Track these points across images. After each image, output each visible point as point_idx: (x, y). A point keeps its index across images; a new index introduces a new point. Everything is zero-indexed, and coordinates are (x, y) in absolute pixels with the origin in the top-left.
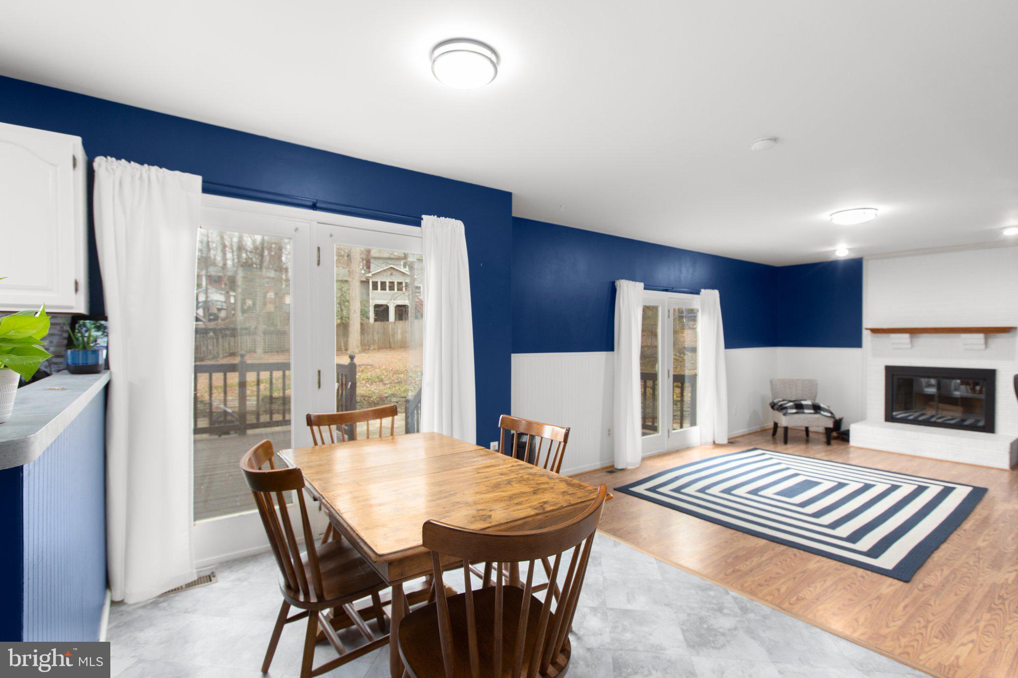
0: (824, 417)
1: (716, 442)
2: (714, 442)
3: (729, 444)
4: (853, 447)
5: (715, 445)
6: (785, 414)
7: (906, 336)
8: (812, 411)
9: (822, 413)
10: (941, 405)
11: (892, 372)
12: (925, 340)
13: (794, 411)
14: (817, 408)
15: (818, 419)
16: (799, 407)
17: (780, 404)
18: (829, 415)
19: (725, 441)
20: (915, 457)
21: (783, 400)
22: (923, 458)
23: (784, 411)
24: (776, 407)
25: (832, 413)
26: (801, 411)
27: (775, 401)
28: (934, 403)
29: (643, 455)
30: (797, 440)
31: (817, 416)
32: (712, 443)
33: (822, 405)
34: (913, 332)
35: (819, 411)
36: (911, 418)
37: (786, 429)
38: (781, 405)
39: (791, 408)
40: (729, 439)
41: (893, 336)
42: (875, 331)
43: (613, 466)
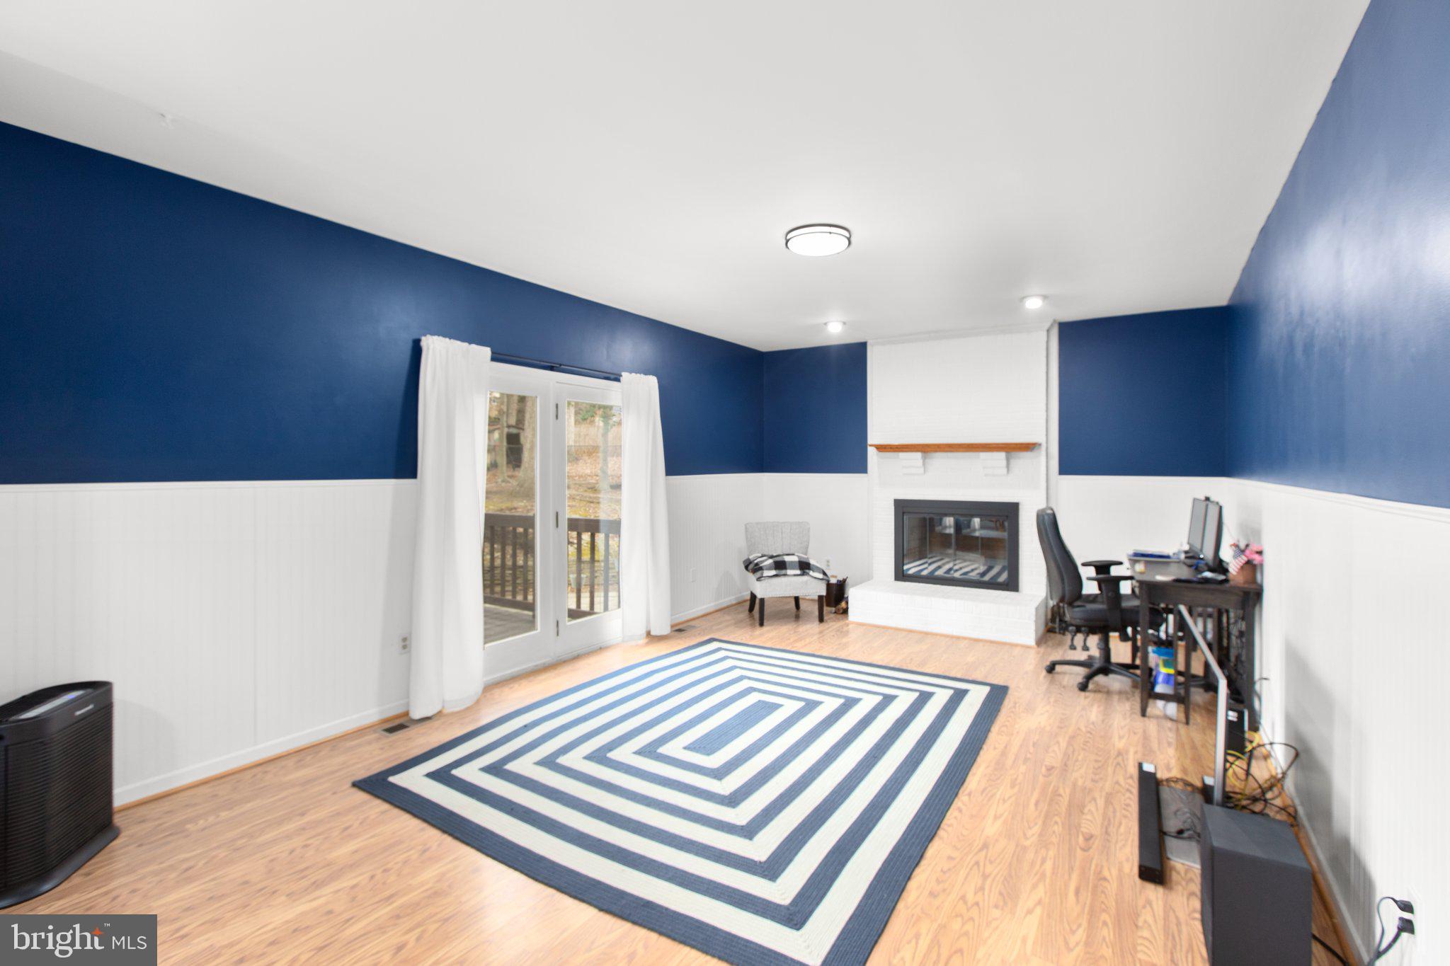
0: (813, 579)
1: (653, 633)
2: (648, 634)
3: (676, 633)
4: (853, 623)
5: (651, 638)
6: (759, 579)
7: (918, 455)
8: (798, 572)
9: (811, 573)
10: (960, 553)
11: (902, 508)
12: (940, 461)
13: (773, 572)
14: (804, 567)
15: (806, 583)
16: (780, 565)
17: (756, 562)
18: (821, 576)
19: (666, 630)
20: (927, 634)
21: (762, 556)
22: (936, 635)
23: (758, 574)
24: (751, 567)
25: (824, 574)
26: (783, 572)
27: (751, 557)
28: (951, 551)
29: (485, 679)
30: (781, 617)
31: (805, 578)
32: (645, 635)
33: (812, 562)
34: (926, 449)
35: (807, 571)
36: (925, 573)
37: (762, 600)
38: (757, 564)
39: (769, 568)
40: (672, 626)
41: (902, 455)
42: (881, 448)
43: (407, 714)
